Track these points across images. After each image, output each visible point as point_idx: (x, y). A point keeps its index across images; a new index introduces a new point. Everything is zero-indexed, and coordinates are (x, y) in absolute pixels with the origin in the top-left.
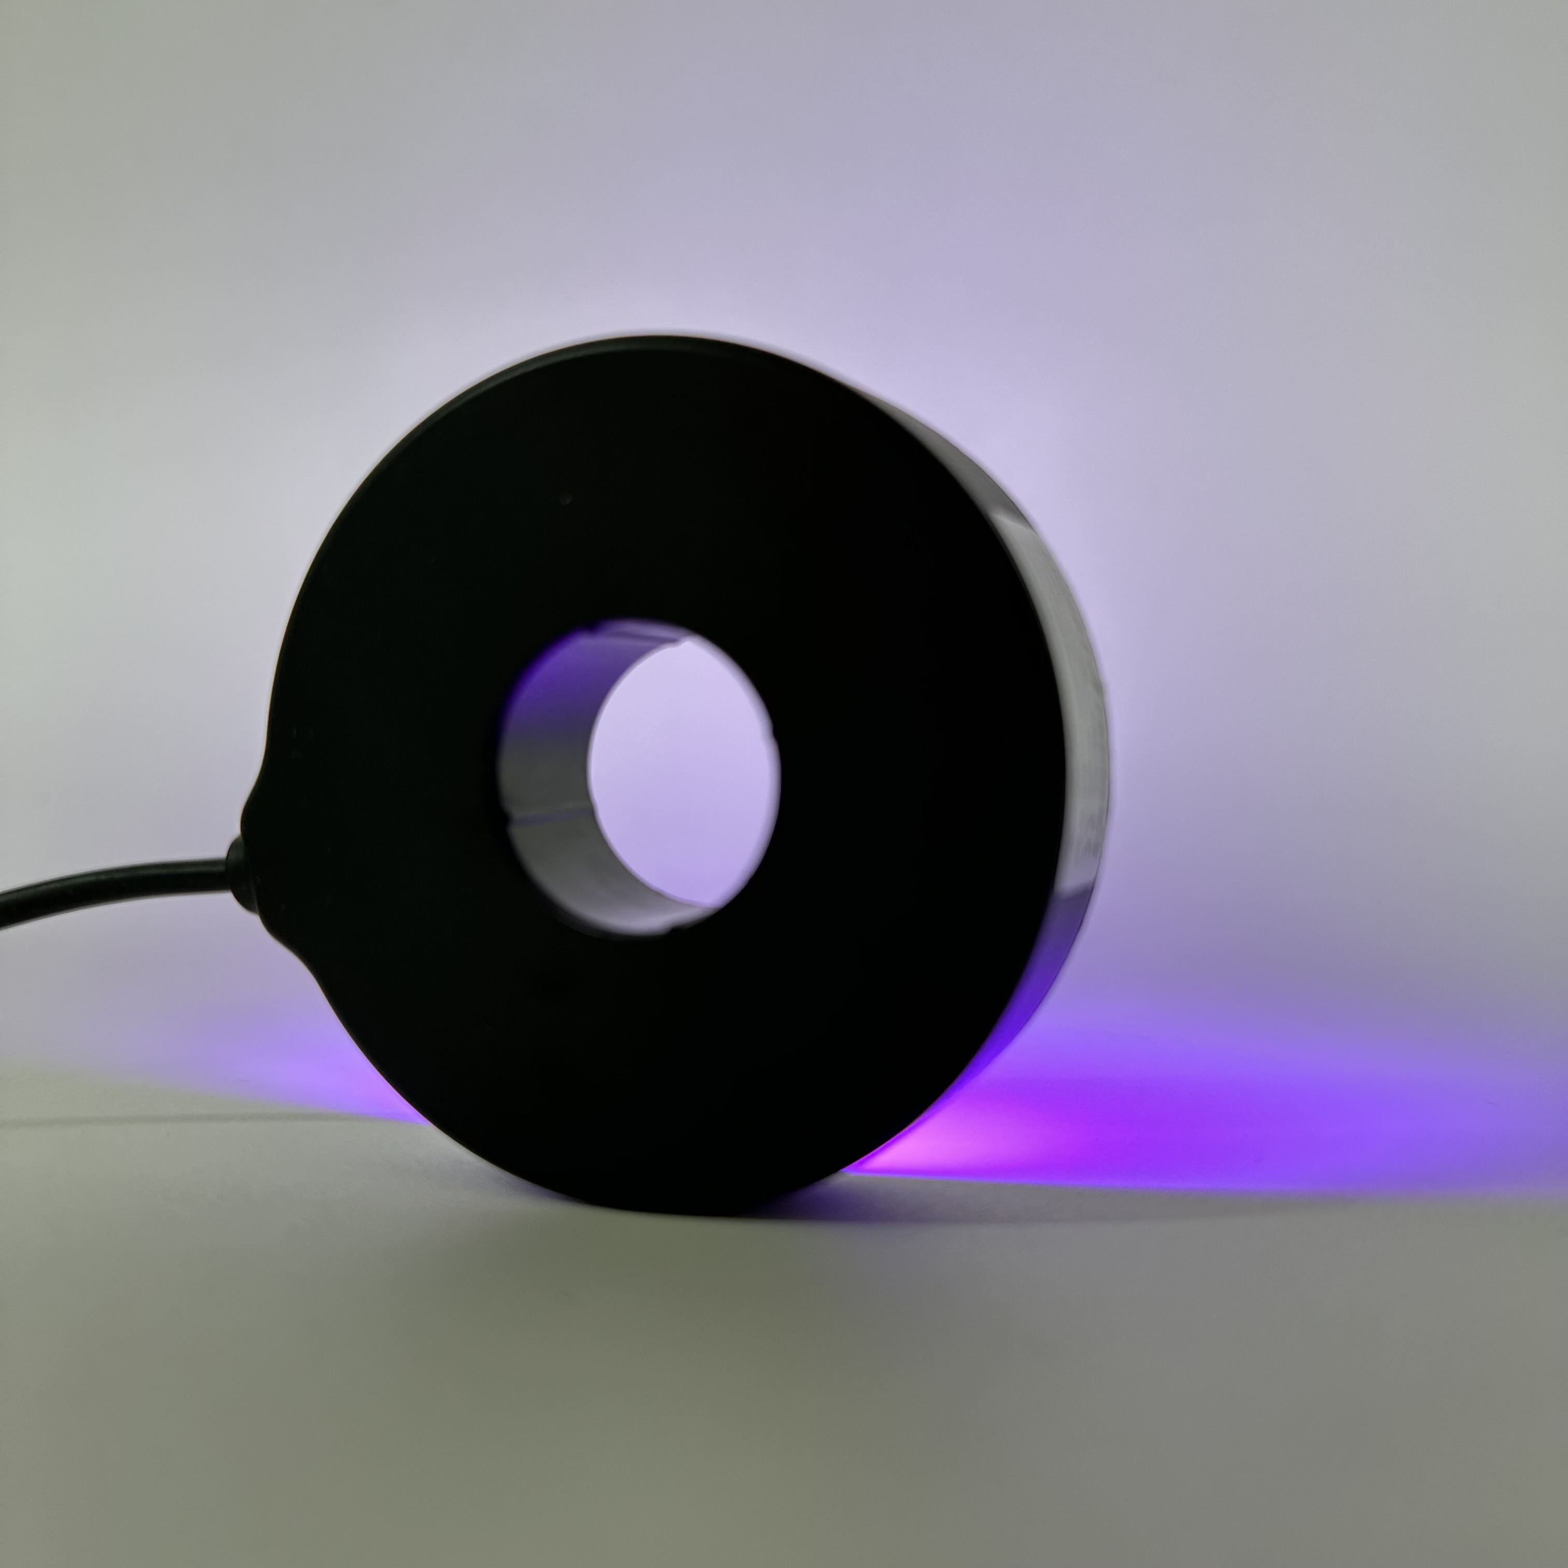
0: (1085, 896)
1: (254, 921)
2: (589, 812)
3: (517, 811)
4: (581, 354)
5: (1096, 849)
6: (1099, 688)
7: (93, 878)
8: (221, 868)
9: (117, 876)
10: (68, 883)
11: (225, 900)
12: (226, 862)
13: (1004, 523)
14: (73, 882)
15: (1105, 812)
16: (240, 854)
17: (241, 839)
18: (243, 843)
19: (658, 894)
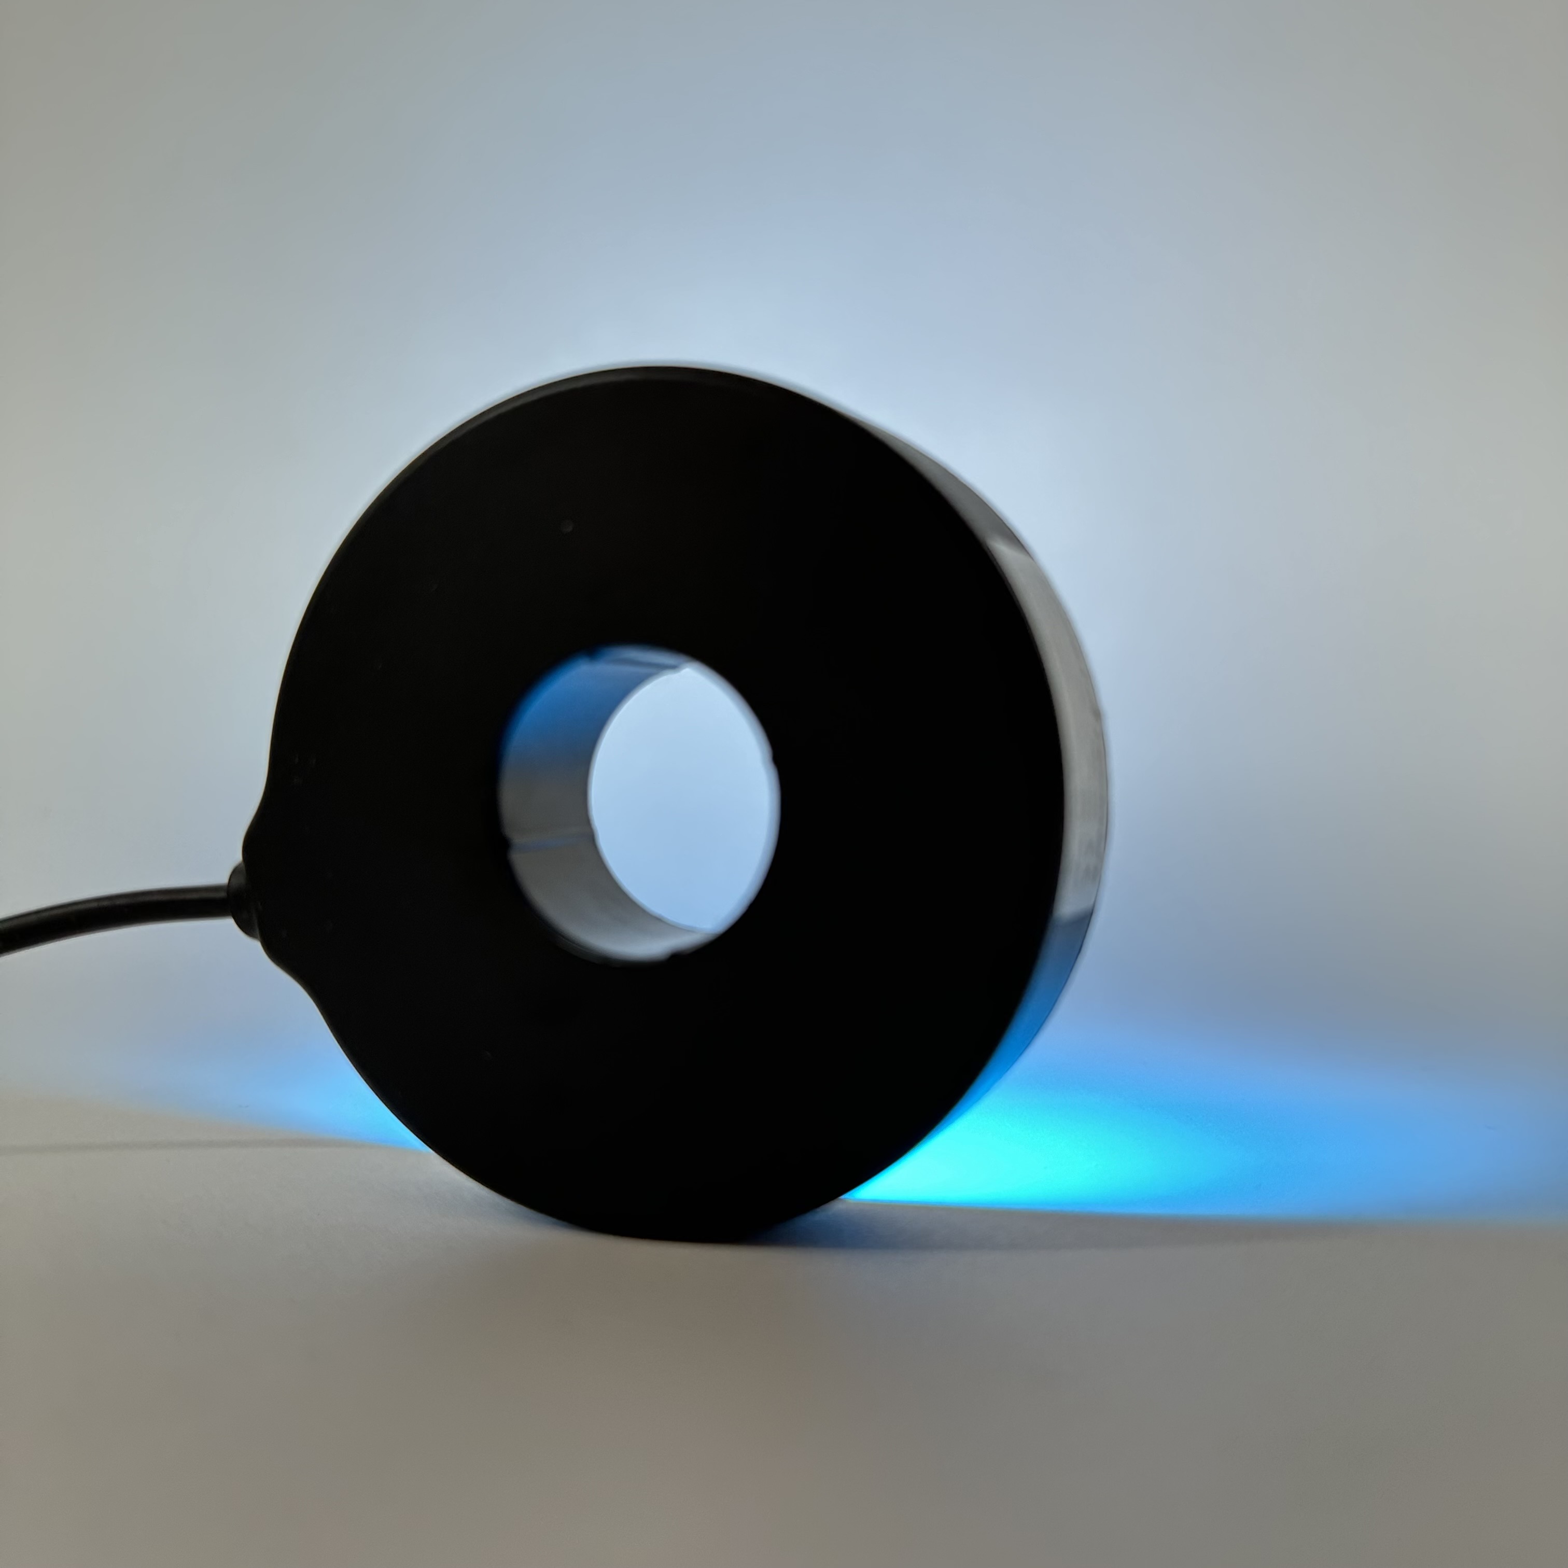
0: (1084, 921)
1: (255, 946)
2: (590, 837)
3: (518, 839)
4: (581, 384)
5: (1095, 874)
6: (1097, 714)
7: (95, 905)
8: (223, 895)
9: (118, 902)
10: (70, 909)
11: (228, 924)
12: (228, 888)
13: (1002, 550)
14: (75, 908)
15: (1104, 836)
16: (241, 880)
17: (243, 865)
18: (244, 869)
19: (658, 920)
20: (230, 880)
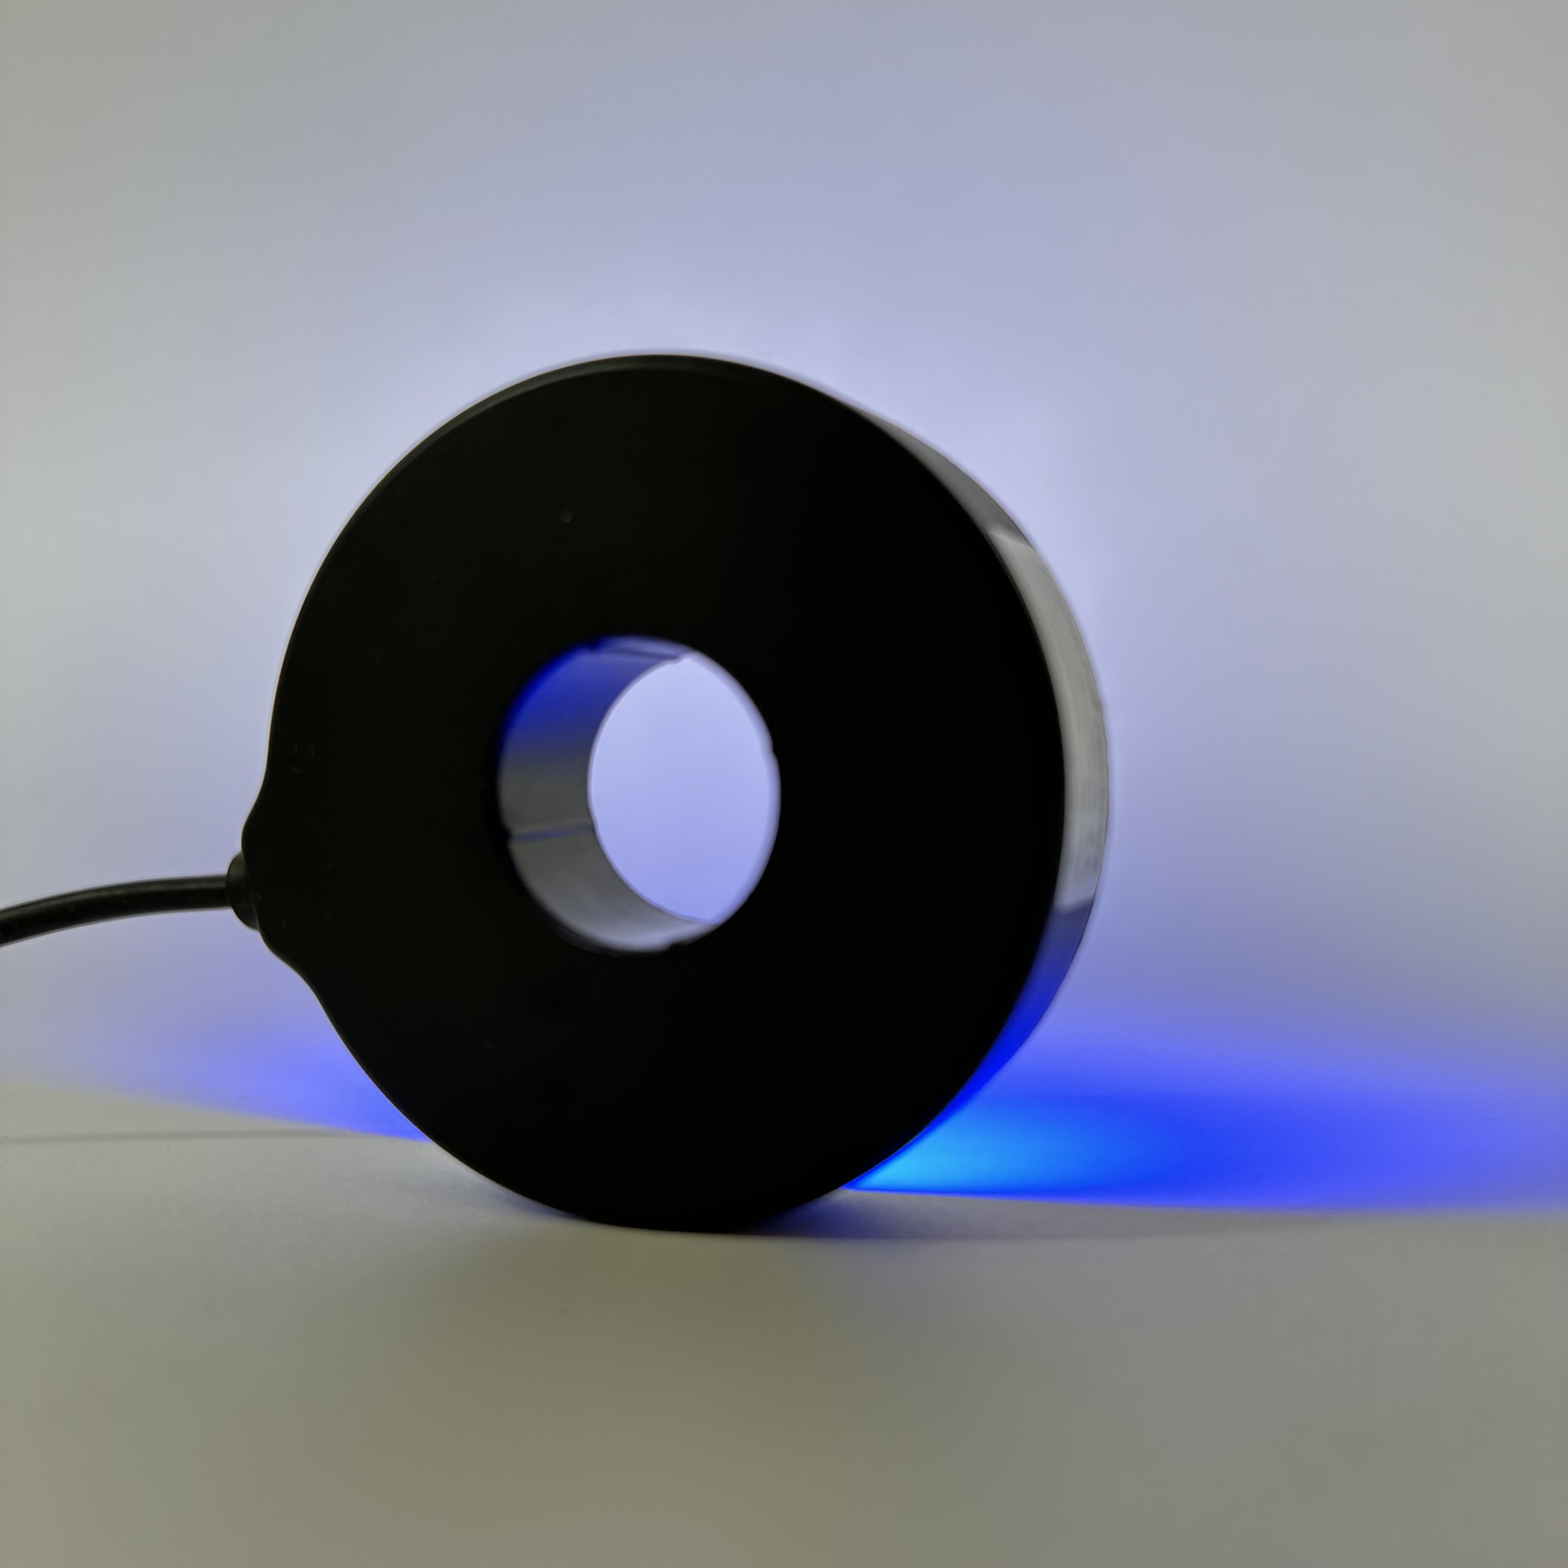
0: (1084, 912)
1: (255, 937)
2: (591, 828)
3: (517, 829)
5: (1096, 865)
6: (1098, 704)
7: (94, 895)
8: (222, 885)
9: (118, 892)
10: (68, 900)
11: (228, 914)
12: (227, 879)
13: (1003, 540)
15: (1105, 828)
16: (241, 871)
17: (242, 854)
18: (244, 859)
19: (658, 910)
20: (229, 871)
